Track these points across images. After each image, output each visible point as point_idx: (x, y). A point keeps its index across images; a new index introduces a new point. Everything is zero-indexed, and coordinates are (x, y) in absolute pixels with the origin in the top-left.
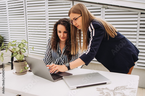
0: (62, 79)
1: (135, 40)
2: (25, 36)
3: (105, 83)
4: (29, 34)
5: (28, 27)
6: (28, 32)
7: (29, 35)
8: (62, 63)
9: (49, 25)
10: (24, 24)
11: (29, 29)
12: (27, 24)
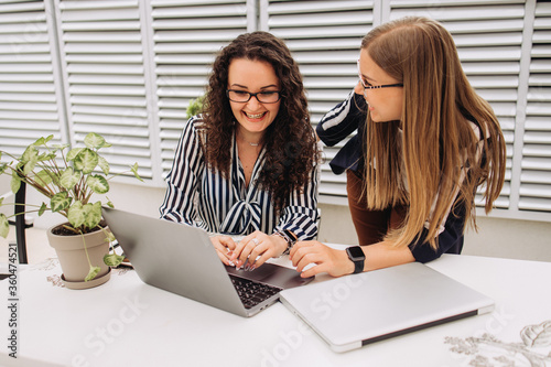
0: (278, 300)
1: (511, 110)
2: (55, 103)
3: (474, 313)
4: (72, 95)
5: (64, 64)
6: (66, 85)
7: (73, 100)
8: (254, 224)
9: (157, 54)
10: (49, 53)
11: (70, 74)
12: (63, 54)
